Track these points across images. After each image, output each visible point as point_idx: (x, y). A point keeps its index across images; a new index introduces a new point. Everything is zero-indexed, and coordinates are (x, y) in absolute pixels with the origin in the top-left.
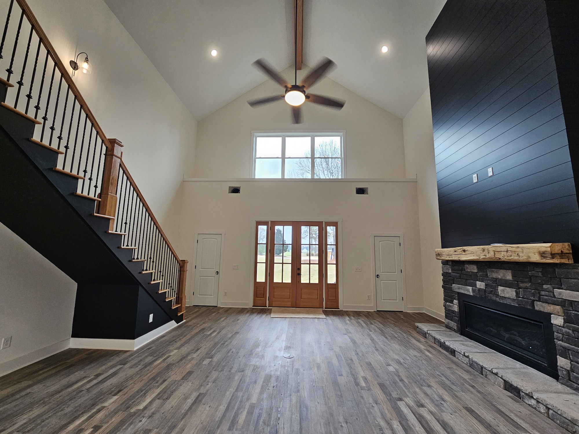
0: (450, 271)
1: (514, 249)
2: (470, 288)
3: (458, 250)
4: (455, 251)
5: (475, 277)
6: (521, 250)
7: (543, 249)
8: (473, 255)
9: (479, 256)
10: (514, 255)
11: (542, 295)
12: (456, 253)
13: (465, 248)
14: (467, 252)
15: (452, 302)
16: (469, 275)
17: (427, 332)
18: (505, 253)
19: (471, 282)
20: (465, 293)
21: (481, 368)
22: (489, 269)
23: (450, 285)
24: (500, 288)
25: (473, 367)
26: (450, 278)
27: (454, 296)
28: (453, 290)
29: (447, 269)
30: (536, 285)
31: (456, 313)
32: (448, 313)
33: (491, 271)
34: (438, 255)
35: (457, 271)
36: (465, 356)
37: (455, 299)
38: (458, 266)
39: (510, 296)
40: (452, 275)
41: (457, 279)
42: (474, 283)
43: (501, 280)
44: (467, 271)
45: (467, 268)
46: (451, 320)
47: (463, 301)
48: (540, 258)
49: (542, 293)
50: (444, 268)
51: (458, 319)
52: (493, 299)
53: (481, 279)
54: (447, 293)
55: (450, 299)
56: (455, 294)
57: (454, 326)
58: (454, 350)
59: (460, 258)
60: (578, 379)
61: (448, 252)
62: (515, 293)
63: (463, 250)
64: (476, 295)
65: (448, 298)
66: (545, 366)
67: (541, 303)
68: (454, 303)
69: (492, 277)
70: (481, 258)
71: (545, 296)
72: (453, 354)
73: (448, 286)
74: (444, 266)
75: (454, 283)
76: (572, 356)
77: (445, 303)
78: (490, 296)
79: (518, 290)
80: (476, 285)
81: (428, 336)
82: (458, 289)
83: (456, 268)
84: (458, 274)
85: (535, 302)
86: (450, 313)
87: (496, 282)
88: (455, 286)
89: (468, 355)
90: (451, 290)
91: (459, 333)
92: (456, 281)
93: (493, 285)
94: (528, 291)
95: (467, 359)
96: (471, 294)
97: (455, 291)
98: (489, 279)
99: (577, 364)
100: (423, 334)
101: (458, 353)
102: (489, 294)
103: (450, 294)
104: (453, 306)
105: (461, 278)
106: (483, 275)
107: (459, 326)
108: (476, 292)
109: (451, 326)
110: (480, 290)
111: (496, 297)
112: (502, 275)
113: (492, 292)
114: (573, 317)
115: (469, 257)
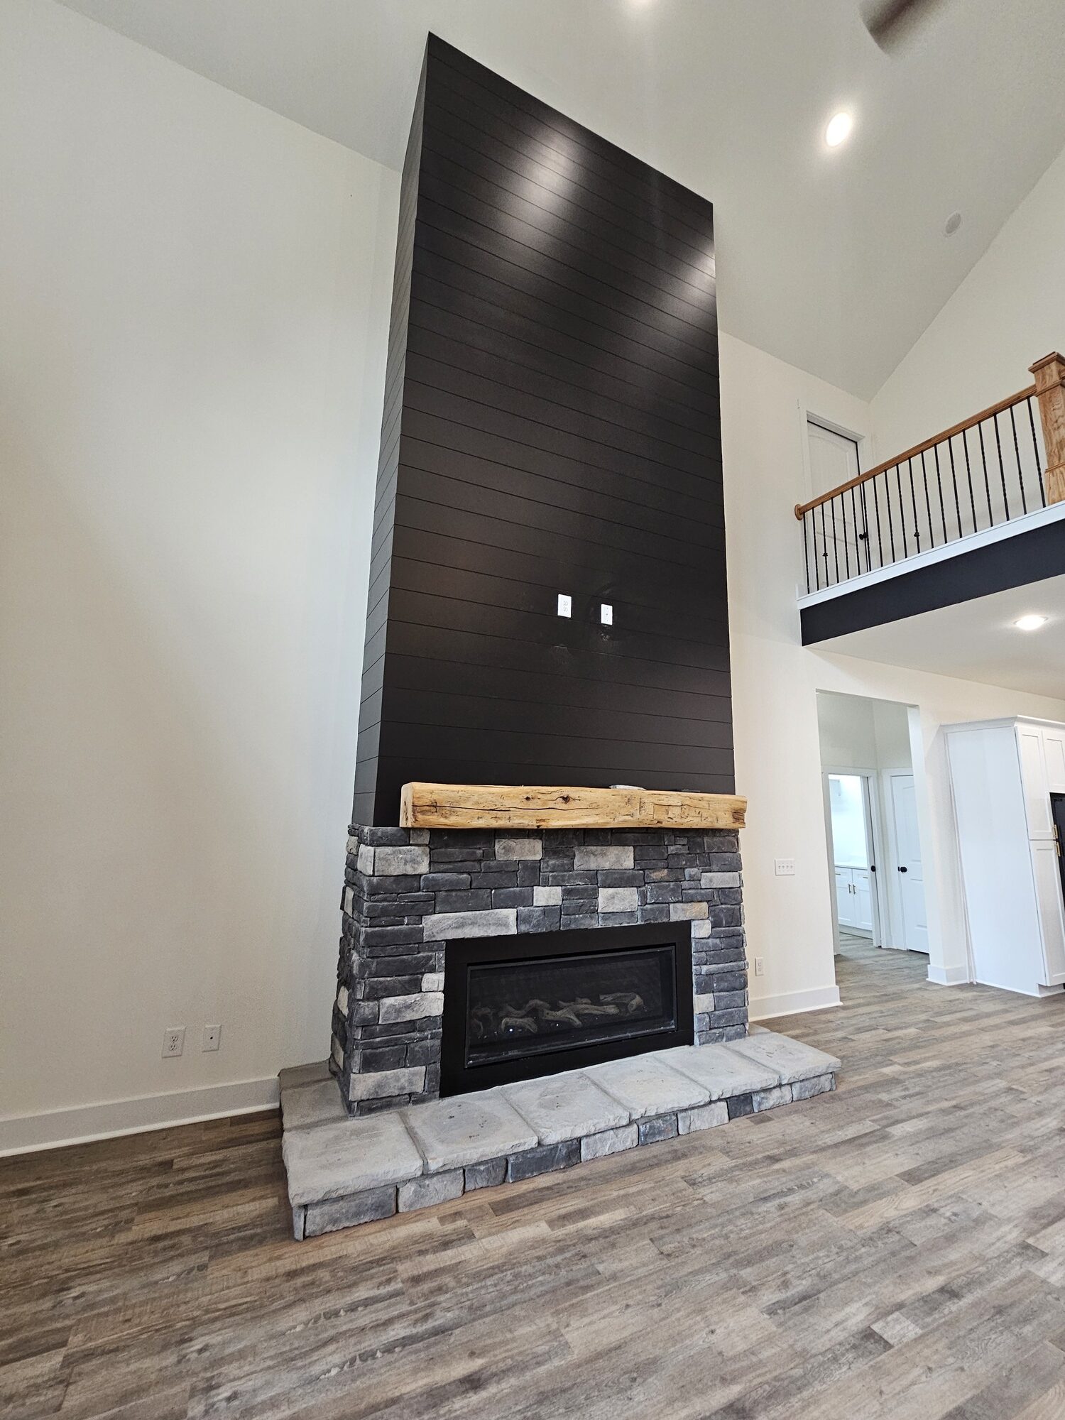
0: (423, 868)
2: (510, 914)
3: (540, 796)
5: (534, 874)
7: (737, 806)
8: (597, 812)
9: (612, 816)
11: (685, 890)
12: (531, 804)
13: (567, 791)
14: (572, 804)
15: (415, 987)
16: (509, 871)
17: (423, 1174)
18: (677, 811)
19: (514, 892)
20: (486, 935)
21: (674, 1118)
22: (582, 848)
23: (412, 922)
24: (604, 893)
25: (654, 1135)
26: (415, 896)
27: (430, 958)
28: (426, 939)
29: (405, 864)
30: (677, 871)
31: (427, 1026)
32: (386, 1044)
33: (588, 854)
34: (428, 808)
35: (460, 864)
36: (630, 1123)
37: (432, 970)
38: (465, 846)
39: (628, 905)
40: (433, 879)
41: (454, 894)
42: (526, 894)
43: (609, 873)
44: (505, 858)
45: (508, 850)
46: (398, 1064)
47: (469, 965)
48: (732, 820)
49: (685, 884)
50: (389, 857)
51: (438, 1042)
52: (582, 927)
53: (554, 877)
54: (390, 958)
55: (400, 978)
56: (433, 951)
57: (411, 1083)
58: (579, 1140)
59: (544, 821)
60: (721, 1019)
61: (494, 799)
62: (636, 897)
63: (563, 798)
64: (532, 930)
65: (389, 979)
66: (673, 1031)
67: (681, 904)
68: (425, 986)
69: (586, 868)
70: (616, 821)
71: (690, 889)
72: (574, 1161)
73: (396, 928)
74: (389, 850)
75: (438, 909)
76: (717, 982)
77: (371, 1004)
78: (576, 920)
79: (644, 888)
80: (531, 901)
81: (415, 1192)
82: (456, 928)
83: (456, 852)
84: (463, 873)
85: (671, 906)
86: (388, 1041)
87: (598, 879)
88: (439, 921)
89: (643, 1111)
90: (415, 940)
91: (435, 1098)
92: (446, 901)
93: (586, 890)
94: (664, 887)
95: (635, 1126)
96: (513, 931)
97: (434, 939)
98: (576, 875)
99: (722, 993)
100: (378, 1207)
101: (597, 1136)
102: (573, 917)
103: (403, 961)
104: (422, 999)
105: (471, 889)
106: (563, 865)
107: (438, 1065)
108: (534, 921)
109: (393, 1090)
110: (547, 911)
111: (591, 918)
112: (612, 860)
113: (582, 908)
114: (722, 915)
115: (579, 817)
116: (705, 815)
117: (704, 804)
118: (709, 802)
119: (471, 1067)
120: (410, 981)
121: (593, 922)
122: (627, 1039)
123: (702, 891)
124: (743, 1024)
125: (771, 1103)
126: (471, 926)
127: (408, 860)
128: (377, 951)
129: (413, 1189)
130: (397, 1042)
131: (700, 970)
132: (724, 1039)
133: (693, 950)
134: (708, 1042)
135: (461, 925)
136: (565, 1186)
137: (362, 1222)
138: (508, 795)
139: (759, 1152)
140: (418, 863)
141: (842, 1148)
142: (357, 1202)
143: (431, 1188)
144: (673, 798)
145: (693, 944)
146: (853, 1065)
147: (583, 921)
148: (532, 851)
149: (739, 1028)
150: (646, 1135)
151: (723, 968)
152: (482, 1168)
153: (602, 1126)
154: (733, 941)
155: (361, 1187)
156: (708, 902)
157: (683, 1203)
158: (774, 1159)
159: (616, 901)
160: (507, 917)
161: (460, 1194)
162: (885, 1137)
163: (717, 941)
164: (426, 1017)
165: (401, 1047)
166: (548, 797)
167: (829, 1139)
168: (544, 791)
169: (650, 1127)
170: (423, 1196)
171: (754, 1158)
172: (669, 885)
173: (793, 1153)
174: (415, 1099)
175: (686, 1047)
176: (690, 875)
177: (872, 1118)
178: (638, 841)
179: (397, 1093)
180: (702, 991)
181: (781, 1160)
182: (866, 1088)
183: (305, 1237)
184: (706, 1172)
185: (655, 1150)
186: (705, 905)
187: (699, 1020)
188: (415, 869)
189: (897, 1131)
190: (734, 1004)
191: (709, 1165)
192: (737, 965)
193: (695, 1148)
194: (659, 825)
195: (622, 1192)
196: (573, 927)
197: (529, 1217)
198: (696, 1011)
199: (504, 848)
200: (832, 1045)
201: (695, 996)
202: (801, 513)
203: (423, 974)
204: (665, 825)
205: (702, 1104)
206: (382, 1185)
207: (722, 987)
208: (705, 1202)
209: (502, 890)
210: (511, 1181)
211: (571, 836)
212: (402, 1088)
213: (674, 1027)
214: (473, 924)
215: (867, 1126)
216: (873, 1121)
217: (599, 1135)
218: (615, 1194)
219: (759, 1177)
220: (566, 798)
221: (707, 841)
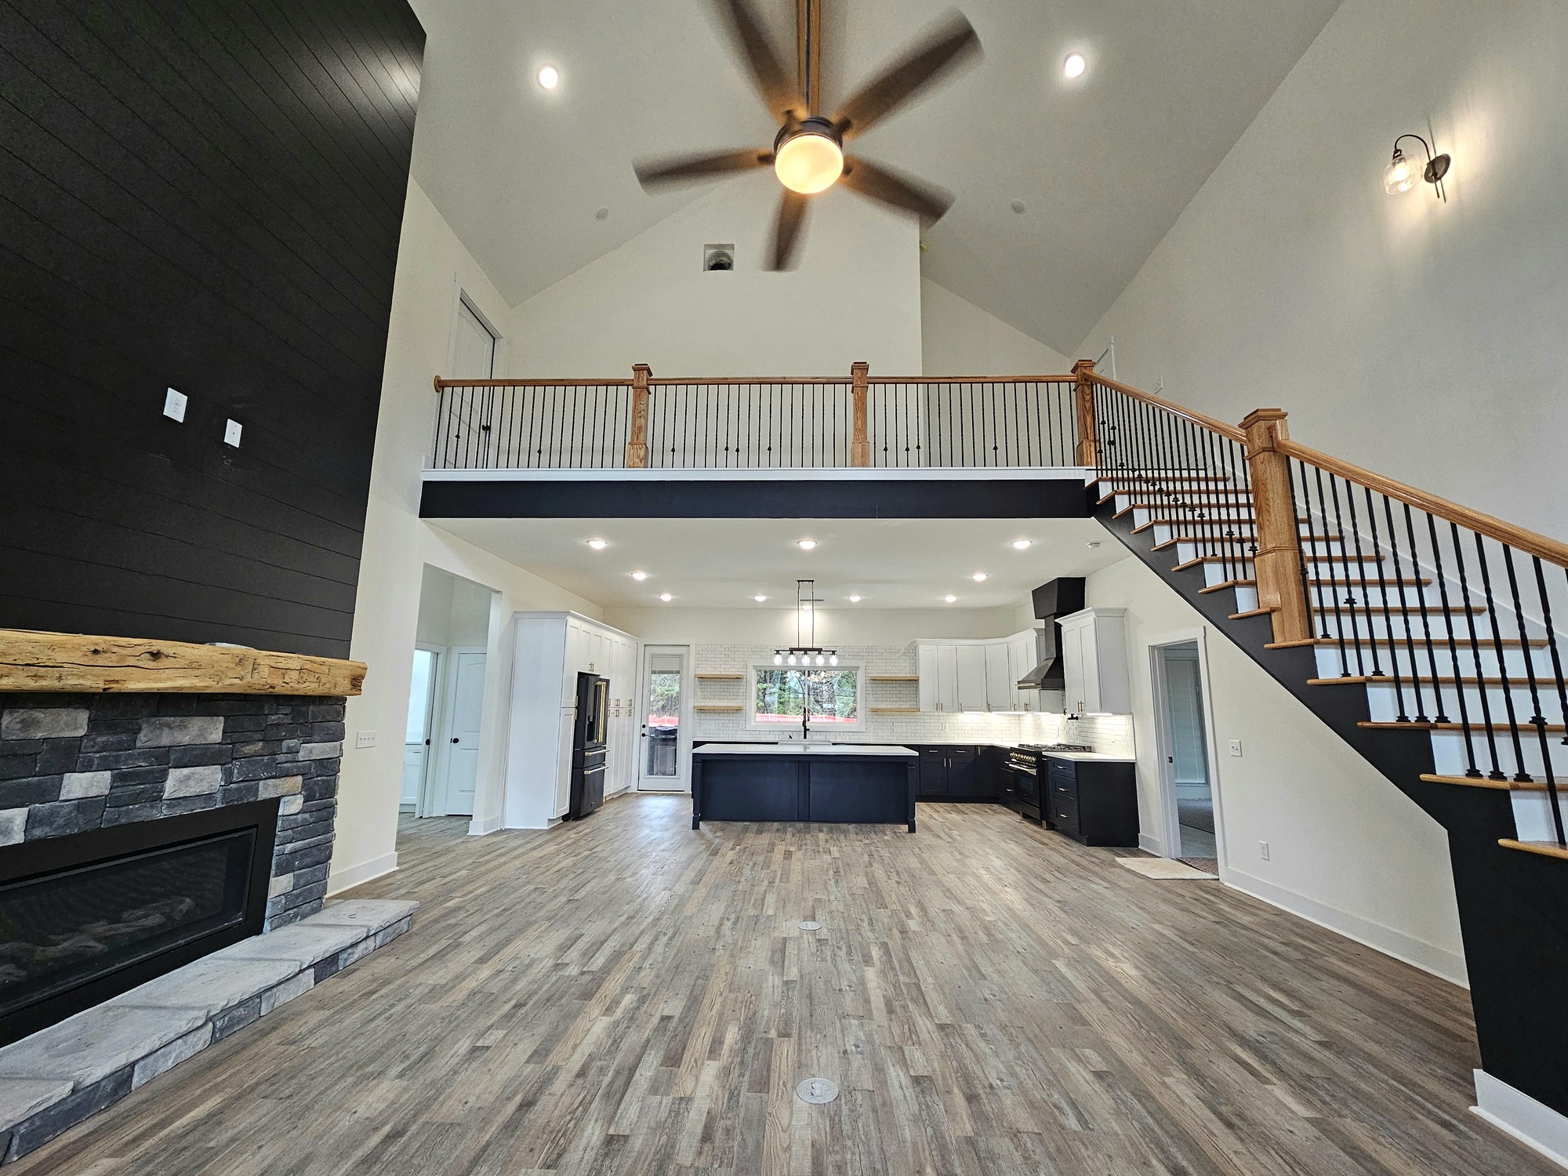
1: (314, 667)
2: (16, 815)
3: (115, 649)
4: (95, 651)
5: (69, 757)
8: (197, 673)
9: (216, 678)
10: (311, 680)
11: (280, 763)
12: (100, 660)
13: (158, 645)
14: (163, 663)
16: (23, 754)
18: (295, 675)
19: (28, 784)
22: (153, 719)
24: (175, 775)
25: (231, 1026)
30: (272, 742)
33: (161, 727)
36: (206, 1022)
39: (207, 785)
42: (49, 785)
43: (187, 748)
44: (22, 736)
45: (25, 724)
48: (350, 686)
49: (281, 758)
52: (136, 820)
53: (102, 759)
58: (133, 1065)
59: (117, 682)
60: (298, 898)
61: (33, 650)
62: (220, 776)
63: (151, 653)
64: (56, 834)
66: (239, 923)
67: (273, 780)
69: (155, 744)
70: (220, 685)
71: (286, 762)
72: (120, 1095)
76: (300, 860)
78: (128, 812)
79: (230, 765)
80: (57, 793)
85: (262, 782)
87: (170, 758)
89: (224, 1004)
93: (151, 772)
94: (258, 762)
95: (211, 1024)
96: (17, 839)
98: (139, 754)
99: (304, 870)
101: (159, 1052)
102: (123, 809)
106: (120, 742)
108: (60, 821)
110: (84, 805)
111: (152, 807)
112: (194, 733)
113: (142, 795)
114: (316, 788)
115: (171, 679)
116: (324, 680)
117: (325, 669)
118: (329, 667)
121: (154, 812)
122: (178, 947)
123: (299, 764)
124: (320, 899)
125: (357, 956)
131: (282, 850)
132: (298, 919)
133: (278, 829)
134: (278, 926)
138: (62, 646)
139: (353, 995)
144: (293, 660)
145: (279, 822)
147: (137, 813)
148: (75, 724)
149: (315, 904)
150: (222, 1030)
151: (308, 844)
153: (169, 1037)
154: (324, 814)
156: (302, 775)
158: (370, 994)
159: (192, 783)
160: (10, 820)
163: (307, 816)
166: (129, 651)
167: (415, 963)
168: (124, 644)
169: (228, 1019)
171: (349, 1001)
172: (263, 760)
175: (253, 938)
176: (288, 747)
177: (446, 938)
178: (237, 709)
180: (281, 873)
181: (376, 992)
185: (238, 1037)
187: (274, 904)
190: (314, 879)
191: (306, 1023)
192: (323, 838)
193: (286, 1017)
195: (207, 1086)
196: (121, 821)
198: (271, 896)
199: (22, 721)
201: (272, 880)
202: (440, 385)
204: (278, 690)
205: (290, 976)
207: (304, 863)
208: (313, 1048)
209: (6, 783)
210: (17, 1158)
213: (241, 919)
217: (163, 1049)
218: (198, 1091)
219: (361, 1009)
220: (155, 654)
221: (312, 711)
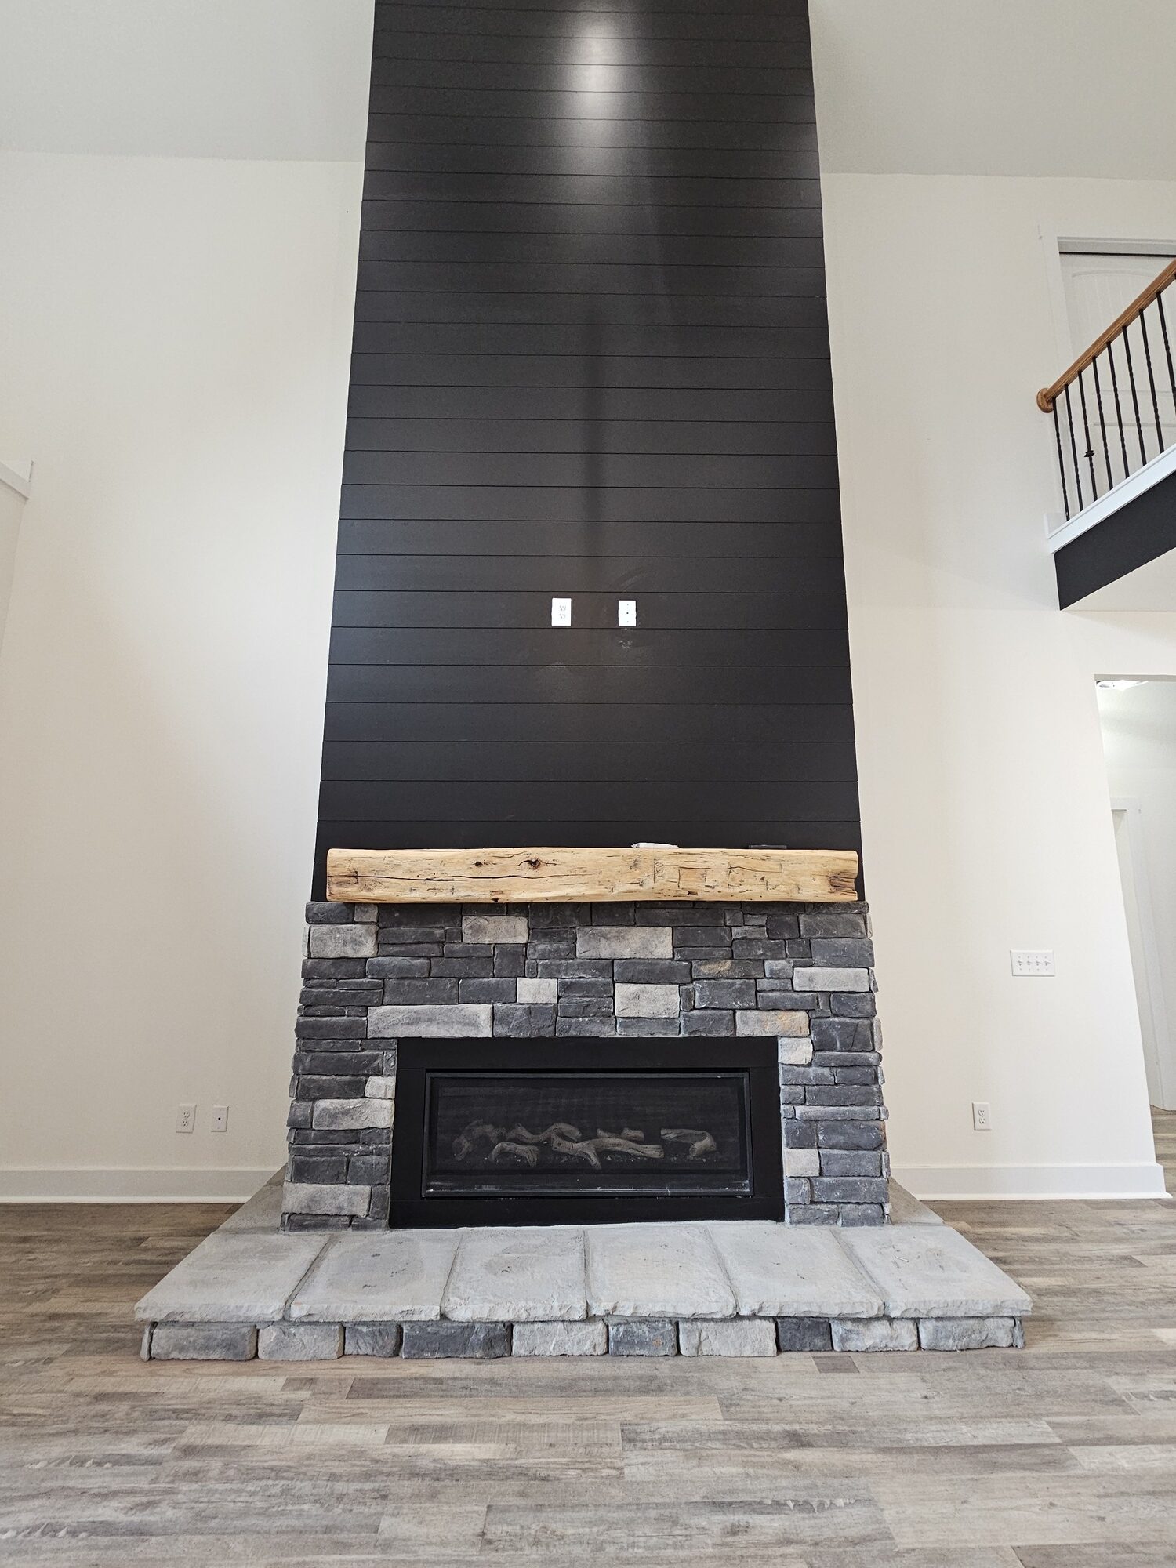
0: (368, 949)
1: (753, 864)
2: (483, 1011)
3: (496, 860)
4: (478, 864)
5: (516, 962)
6: (776, 868)
7: (838, 867)
8: (583, 879)
10: (750, 881)
11: (764, 991)
12: (483, 872)
13: (535, 852)
14: (543, 871)
15: (357, 1090)
16: (482, 958)
17: (283, 1319)
18: (721, 876)
19: (488, 984)
20: (448, 1035)
21: (669, 1327)
22: (587, 929)
23: (353, 1014)
24: (622, 991)
25: (632, 1344)
26: (356, 984)
27: (376, 1057)
28: (370, 1035)
29: (345, 944)
30: (748, 964)
31: (371, 1139)
32: (320, 1153)
33: (598, 936)
34: (346, 879)
35: (414, 946)
36: (589, 1318)
37: (379, 1073)
38: (422, 925)
39: (662, 1009)
40: (379, 964)
41: (407, 982)
42: (505, 986)
43: (630, 962)
44: (477, 941)
45: (477, 930)
46: (336, 1179)
47: (428, 1070)
48: (828, 888)
49: (763, 984)
50: (325, 937)
51: (384, 1160)
52: (589, 1035)
53: (545, 966)
54: (329, 1054)
55: (338, 1078)
56: (382, 1050)
57: (351, 1203)
58: (510, 1326)
59: (502, 892)
60: (832, 1191)
61: (431, 867)
62: (677, 999)
63: (530, 862)
64: (512, 1034)
65: (324, 1078)
66: (745, 1196)
67: (756, 1012)
68: (368, 1091)
69: (595, 955)
70: (615, 892)
71: (773, 990)
72: (499, 1352)
73: (334, 1019)
74: (325, 928)
75: (386, 999)
76: (825, 1133)
77: (304, 1104)
78: (580, 1024)
79: (690, 986)
80: (513, 995)
81: (277, 1338)
82: (408, 1024)
83: (409, 932)
84: (420, 957)
85: (738, 1013)
86: (326, 1150)
87: (612, 971)
88: (386, 1015)
89: (610, 1306)
90: (357, 1035)
91: (380, 1227)
92: (397, 990)
93: (594, 985)
94: (723, 986)
95: (600, 1326)
96: (486, 1032)
97: (381, 1036)
98: (579, 964)
99: (835, 1152)
100: (229, 1345)
101: (536, 1326)
102: (574, 1020)
103: (341, 1059)
104: (364, 1105)
105: (429, 976)
106: (557, 951)
107: (388, 1188)
108: (514, 1023)
109: (329, 1208)
110: (532, 1009)
111: (603, 1023)
112: (636, 946)
113: (589, 1009)
114: (834, 1033)
115: (555, 888)
116: (773, 880)
118: (781, 863)
119: (431, 1198)
120: (349, 1083)
121: (606, 1029)
123: (795, 995)
124: (881, 1204)
125: (869, 1343)
126: (427, 1023)
127: (348, 939)
128: (311, 1044)
129: (275, 1334)
130: (332, 1153)
131: (792, 1112)
132: (840, 1222)
133: (781, 1082)
134: (807, 1221)
135: (415, 1021)
136: (460, 1384)
137: (211, 1357)
138: (451, 861)
139: (782, 1420)
140: (360, 944)
141: (946, 1459)
142: (206, 1333)
143: (296, 1340)
144: (717, 857)
145: (781, 1072)
146: (1103, 1310)
147: (588, 1027)
148: (516, 931)
149: (872, 1210)
150: (618, 1343)
151: (833, 1114)
152: (365, 1329)
153: (539, 1313)
154: (857, 1073)
155: (209, 1317)
156: (808, 1011)
157: (586, 1466)
158: (798, 1440)
159: (642, 1002)
160: (479, 1015)
161: (334, 1355)
162: (1053, 1464)
163: (826, 1071)
164: (369, 1128)
165: (341, 1159)
166: (509, 861)
167: (933, 1435)
168: (502, 855)
169: (626, 1332)
170: (286, 1347)
171: (764, 1427)
172: (734, 984)
173: (839, 1441)
174: (353, 1222)
175: (768, 1225)
176: (772, 971)
177: (1052, 1419)
178: (678, 919)
179: (333, 1212)
180: (799, 1143)
181: (810, 1445)
182: (1093, 1360)
183: (151, 1358)
184: (666, 1427)
185: (627, 1368)
186: (801, 1017)
187: (790, 1186)
188: (356, 951)
189: (1091, 1459)
190: (857, 1170)
191: (683, 1416)
192: (862, 1112)
193: (687, 1382)
194: (692, 898)
195: (520, 1418)
196: (573, 1033)
197: (377, 1414)
198: (787, 1172)
199: (471, 928)
200: (1087, 1266)
201: (785, 1150)
202: (1048, 401)
203: (368, 1076)
204: (702, 896)
205: (719, 1316)
206: (234, 1320)
207: (834, 1141)
208: (620, 1477)
209: (472, 981)
210: (404, 1357)
211: (568, 913)
212: (341, 1208)
213: (748, 1190)
214: (430, 1020)
215: (1038, 1432)
216: (1053, 1425)
217: (540, 1325)
218: (510, 1416)
219: (745, 1464)
220: (535, 862)
221: (804, 921)
